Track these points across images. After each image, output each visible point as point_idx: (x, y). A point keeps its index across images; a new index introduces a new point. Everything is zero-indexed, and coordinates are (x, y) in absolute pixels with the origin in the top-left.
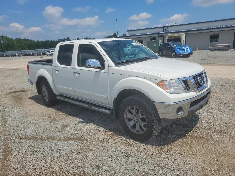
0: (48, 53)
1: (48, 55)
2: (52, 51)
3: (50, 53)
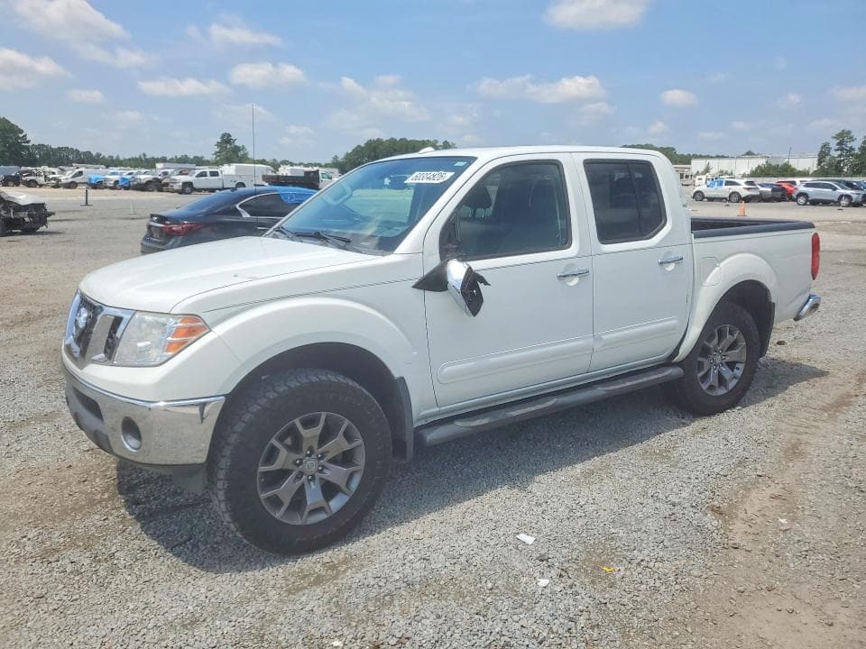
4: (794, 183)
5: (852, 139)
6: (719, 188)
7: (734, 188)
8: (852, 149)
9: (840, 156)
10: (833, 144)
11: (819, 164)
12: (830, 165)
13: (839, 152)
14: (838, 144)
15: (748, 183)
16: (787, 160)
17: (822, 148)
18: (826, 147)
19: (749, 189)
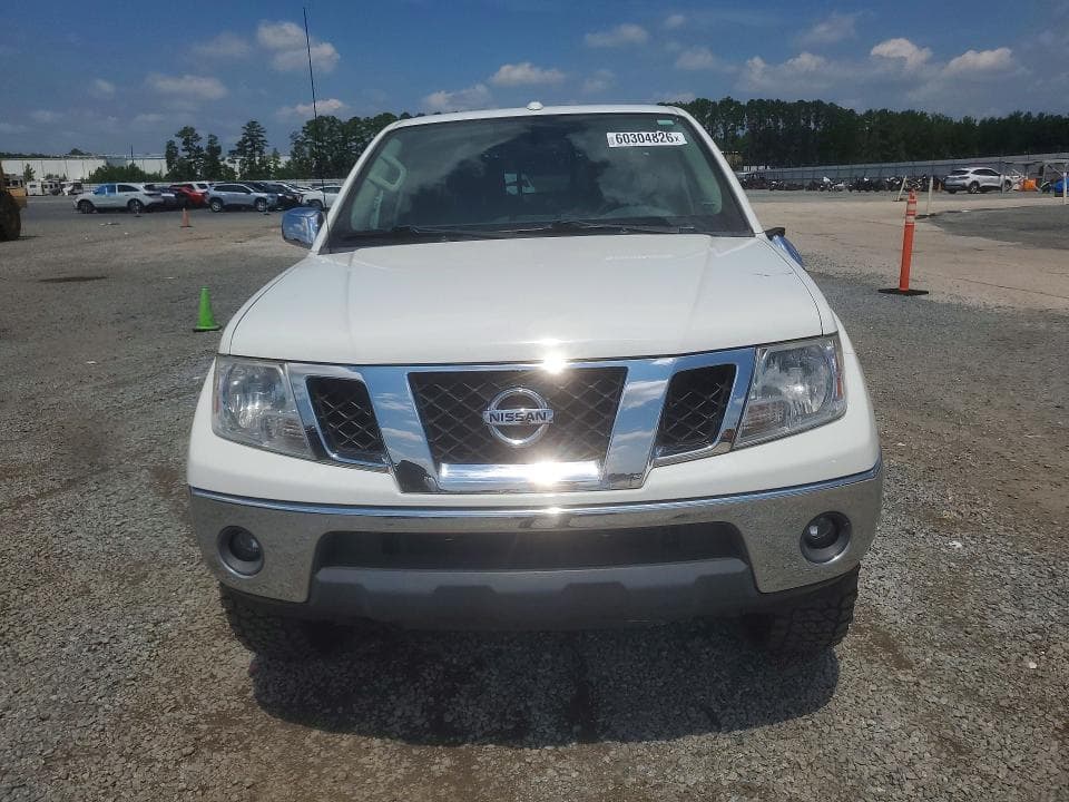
0: (955, 179)
1: (953, 190)
2: (975, 173)
3: (967, 182)
4: (191, 186)
5: (197, 138)
6: (112, 195)
7: (132, 195)
8: (199, 149)
9: (189, 157)
10: (179, 142)
11: (169, 166)
12: (181, 167)
13: (188, 153)
14: (184, 143)
15: (147, 188)
16: (129, 162)
17: (168, 147)
18: (171, 145)
19: (150, 195)
